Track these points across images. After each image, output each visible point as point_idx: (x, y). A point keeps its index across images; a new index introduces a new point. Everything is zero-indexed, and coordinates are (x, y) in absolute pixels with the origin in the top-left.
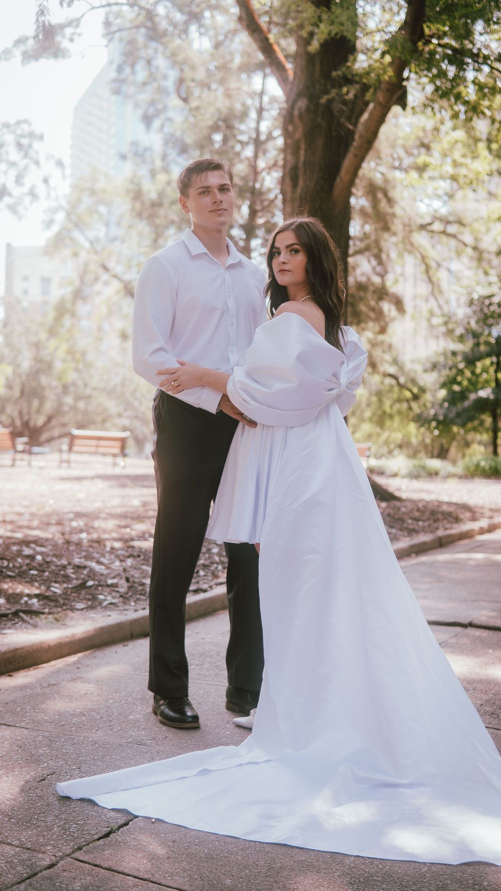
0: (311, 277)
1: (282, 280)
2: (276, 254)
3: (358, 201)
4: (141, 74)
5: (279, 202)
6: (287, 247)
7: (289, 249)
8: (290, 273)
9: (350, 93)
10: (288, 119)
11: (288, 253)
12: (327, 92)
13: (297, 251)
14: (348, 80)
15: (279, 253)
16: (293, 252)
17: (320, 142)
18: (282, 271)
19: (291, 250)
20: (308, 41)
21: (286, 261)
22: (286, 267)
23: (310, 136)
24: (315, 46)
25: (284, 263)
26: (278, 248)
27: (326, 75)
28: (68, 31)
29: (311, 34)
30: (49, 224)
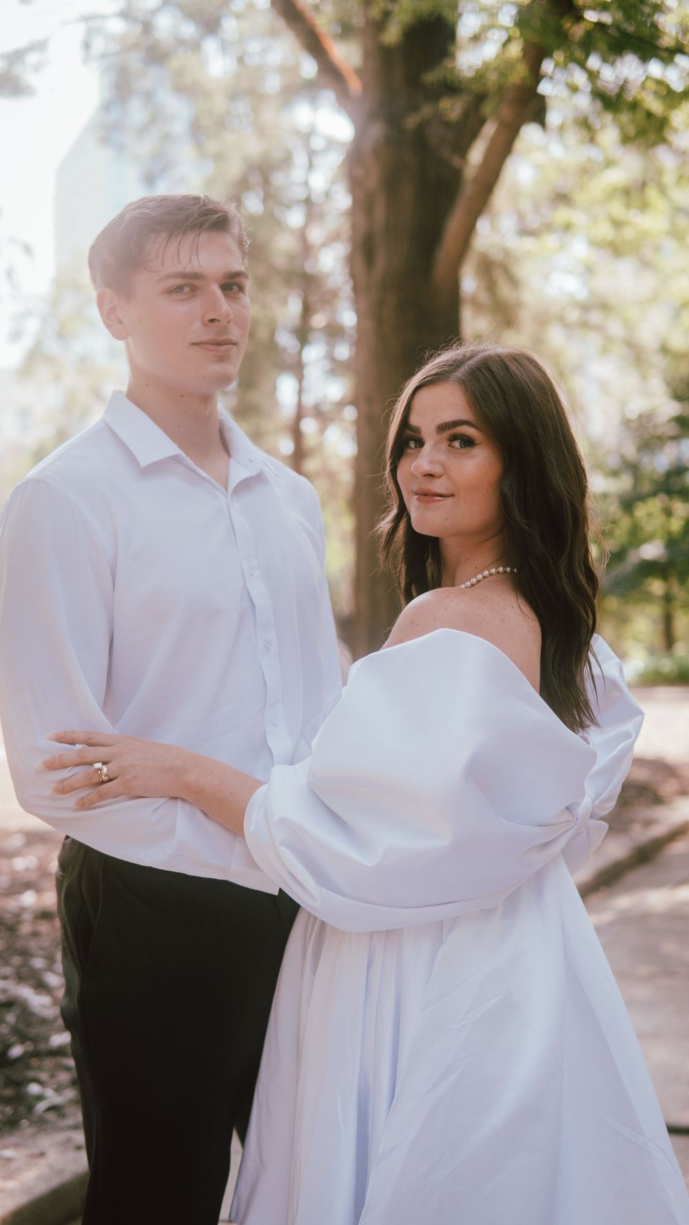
0: (518, 517)
1: (426, 520)
2: (412, 444)
3: (469, 283)
4: (137, 113)
5: (346, 290)
6: (442, 428)
7: (447, 433)
8: (449, 501)
9: (453, 108)
10: (355, 157)
11: (444, 446)
12: (415, 108)
13: (468, 442)
14: (451, 88)
15: (420, 443)
16: (457, 444)
17: (408, 192)
18: (426, 496)
19: (453, 438)
20: (379, 25)
21: (437, 469)
22: (438, 486)
23: (391, 183)
24: (392, 34)
25: (431, 475)
26: (417, 430)
27: (413, 82)
28: (33, 58)
29: (387, 15)
30: (16, 335)
